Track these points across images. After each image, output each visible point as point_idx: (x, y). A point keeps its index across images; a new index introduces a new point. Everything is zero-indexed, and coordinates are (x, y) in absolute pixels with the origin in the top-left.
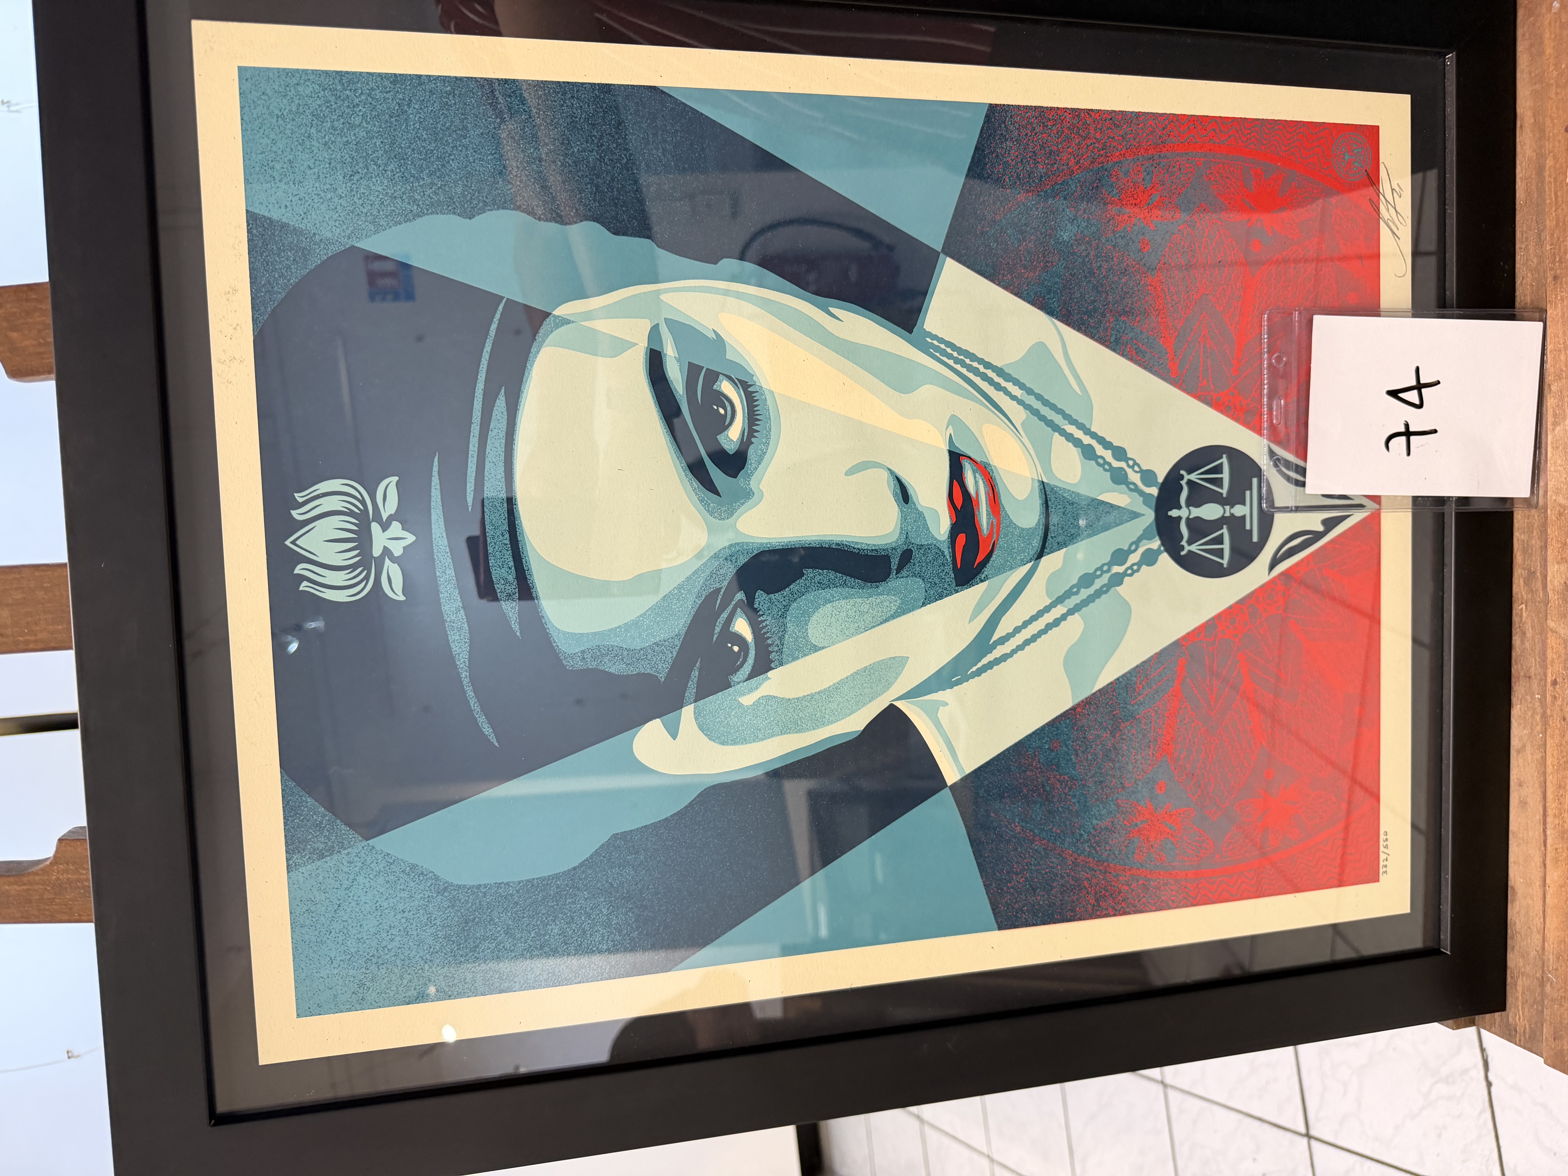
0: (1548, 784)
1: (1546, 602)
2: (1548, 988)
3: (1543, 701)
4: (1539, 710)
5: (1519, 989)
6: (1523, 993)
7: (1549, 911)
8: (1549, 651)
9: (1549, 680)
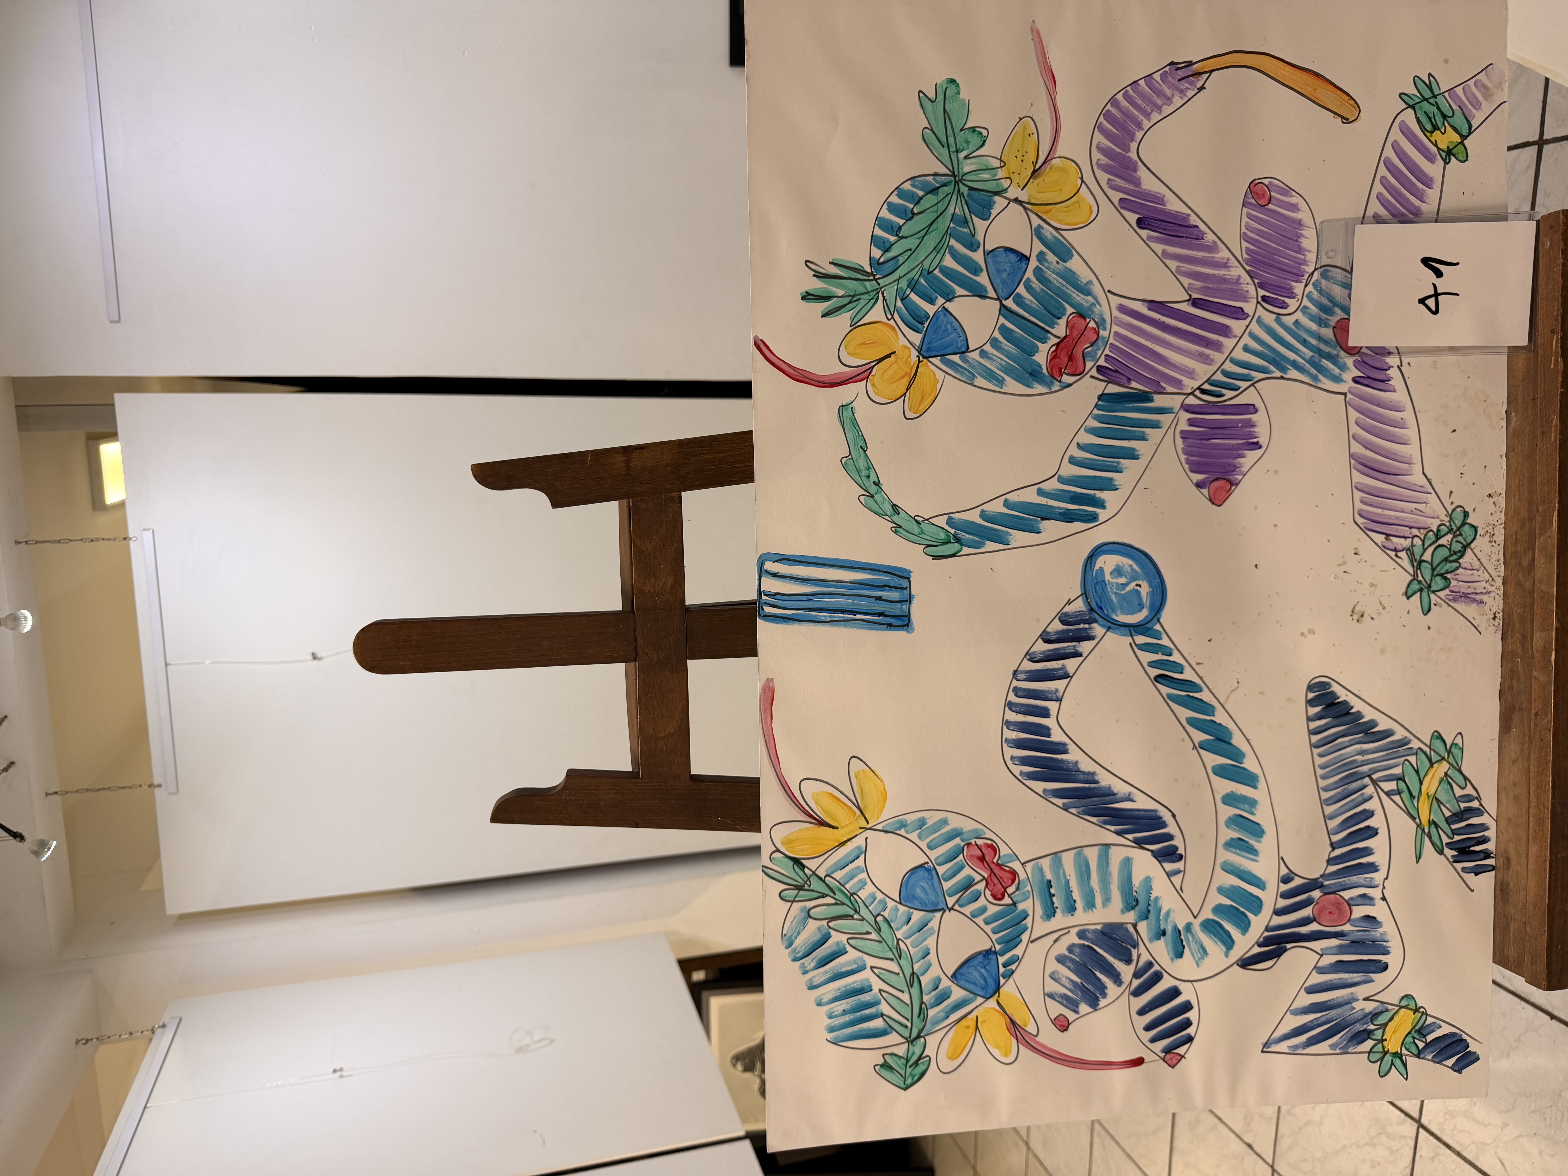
0: (1531, 785)
1: (1533, 657)
2: (1528, 929)
3: (1529, 727)
4: (1527, 733)
5: (1512, 930)
6: (1514, 933)
7: (1530, 874)
8: (1533, 692)
9: (1533, 713)
